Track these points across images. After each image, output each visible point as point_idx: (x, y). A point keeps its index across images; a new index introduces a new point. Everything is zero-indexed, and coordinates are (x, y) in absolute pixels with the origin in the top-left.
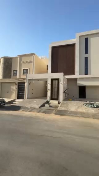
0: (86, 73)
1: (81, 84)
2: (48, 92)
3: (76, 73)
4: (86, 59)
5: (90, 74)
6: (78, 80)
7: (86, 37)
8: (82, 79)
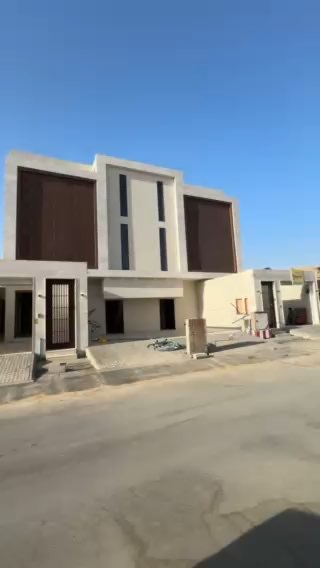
0: (126, 266)
1: (113, 295)
2: (36, 322)
3: (100, 265)
4: (125, 229)
5: (134, 269)
6: (105, 282)
7: (123, 173)
8: (116, 281)
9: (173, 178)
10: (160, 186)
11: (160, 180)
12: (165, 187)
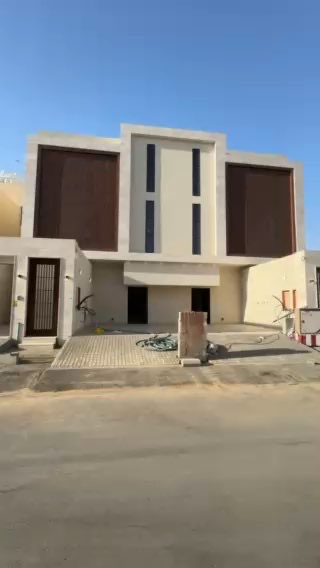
0: (150, 248)
3: (120, 247)
4: (150, 207)
5: (160, 251)
7: (150, 142)
8: (138, 265)
9: (213, 144)
10: (196, 154)
11: (196, 147)
12: (203, 156)
